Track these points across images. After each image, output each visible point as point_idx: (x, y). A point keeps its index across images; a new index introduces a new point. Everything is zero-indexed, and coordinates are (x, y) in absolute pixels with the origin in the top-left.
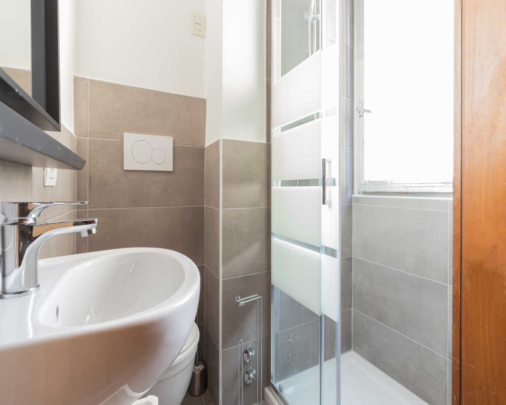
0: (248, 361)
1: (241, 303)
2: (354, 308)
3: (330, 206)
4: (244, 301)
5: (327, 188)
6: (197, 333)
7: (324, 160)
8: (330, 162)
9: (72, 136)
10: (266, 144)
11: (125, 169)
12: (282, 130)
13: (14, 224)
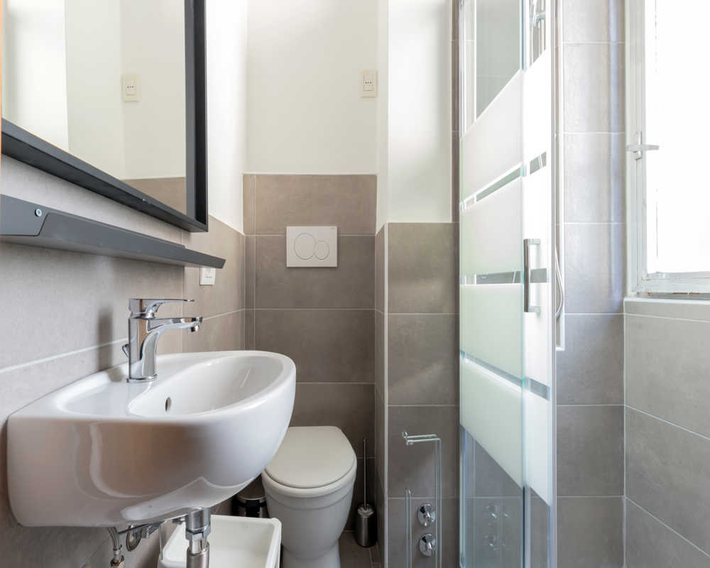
0: (426, 524)
1: (409, 441)
2: (627, 496)
3: (539, 314)
4: (413, 439)
5: (532, 286)
7: (526, 242)
8: (538, 245)
9: (239, 233)
10: (452, 224)
11: (288, 266)
12: (480, 197)
13: (137, 318)
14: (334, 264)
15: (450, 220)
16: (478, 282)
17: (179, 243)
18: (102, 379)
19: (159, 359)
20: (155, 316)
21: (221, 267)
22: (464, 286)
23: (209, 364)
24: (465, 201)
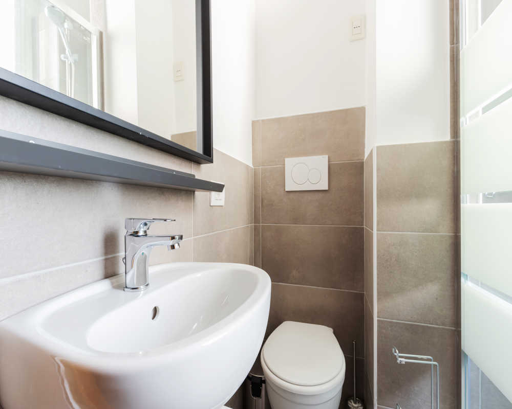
1: (400, 359)
4: (406, 358)
6: (343, 365)
9: (247, 166)
10: (451, 142)
11: (286, 190)
12: (486, 109)
13: (131, 235)
14: (326, 188)
15: (448, 137)
16: (484, 202)
17: (189, 173)
18: (106, 285)
19: (151, 270)
20: (147, 233)
21: (221, 191)
22: (466, 206)
23: (199, 275)
24: (468, 116)
